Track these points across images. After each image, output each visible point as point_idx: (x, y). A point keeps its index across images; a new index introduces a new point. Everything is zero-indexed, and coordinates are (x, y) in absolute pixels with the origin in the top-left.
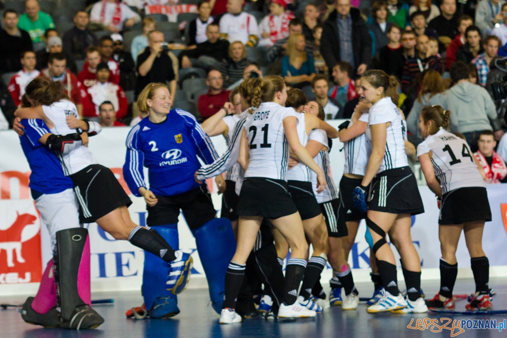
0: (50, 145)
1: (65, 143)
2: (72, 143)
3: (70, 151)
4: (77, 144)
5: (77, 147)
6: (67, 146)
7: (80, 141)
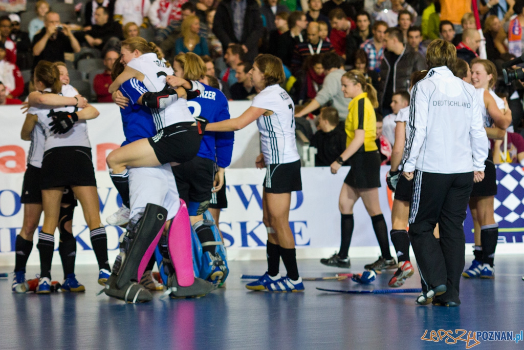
0: (146, 103)
1: (159, 99)
2: (168, 97)
3: (166, 106)
4: (172, 98)
5: (173, 101)
6: (162, 102)
7: (176, 95)
